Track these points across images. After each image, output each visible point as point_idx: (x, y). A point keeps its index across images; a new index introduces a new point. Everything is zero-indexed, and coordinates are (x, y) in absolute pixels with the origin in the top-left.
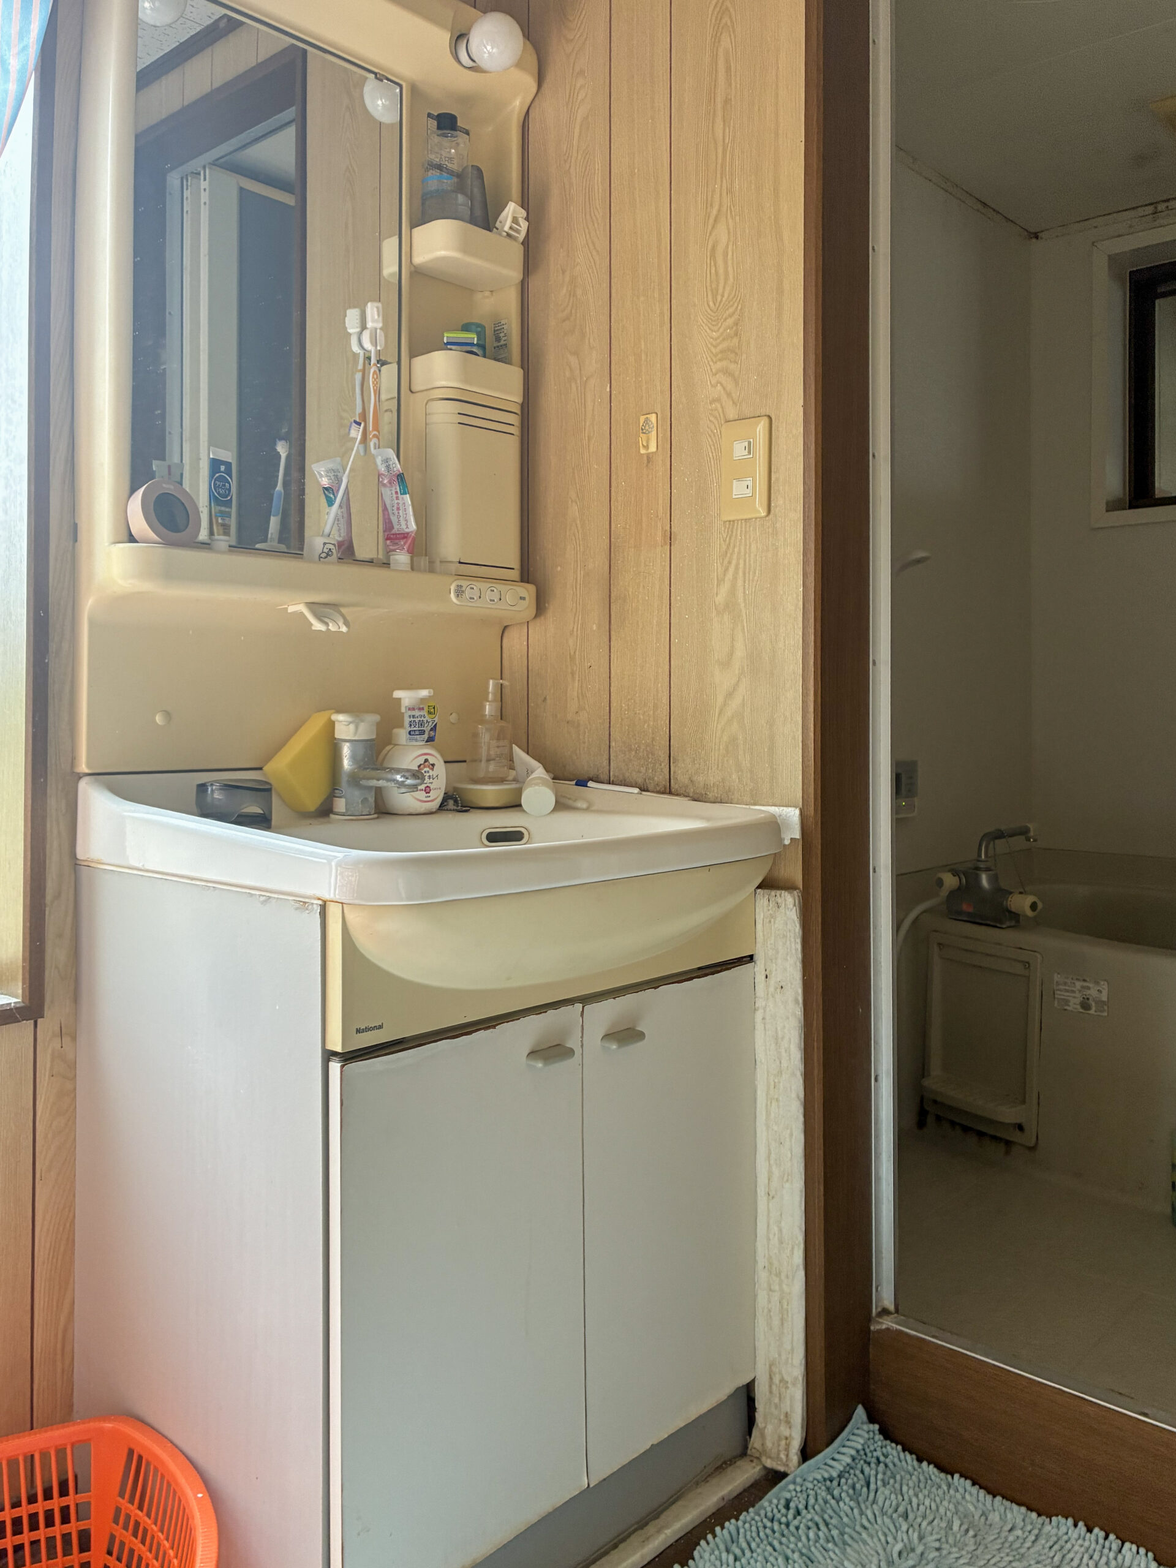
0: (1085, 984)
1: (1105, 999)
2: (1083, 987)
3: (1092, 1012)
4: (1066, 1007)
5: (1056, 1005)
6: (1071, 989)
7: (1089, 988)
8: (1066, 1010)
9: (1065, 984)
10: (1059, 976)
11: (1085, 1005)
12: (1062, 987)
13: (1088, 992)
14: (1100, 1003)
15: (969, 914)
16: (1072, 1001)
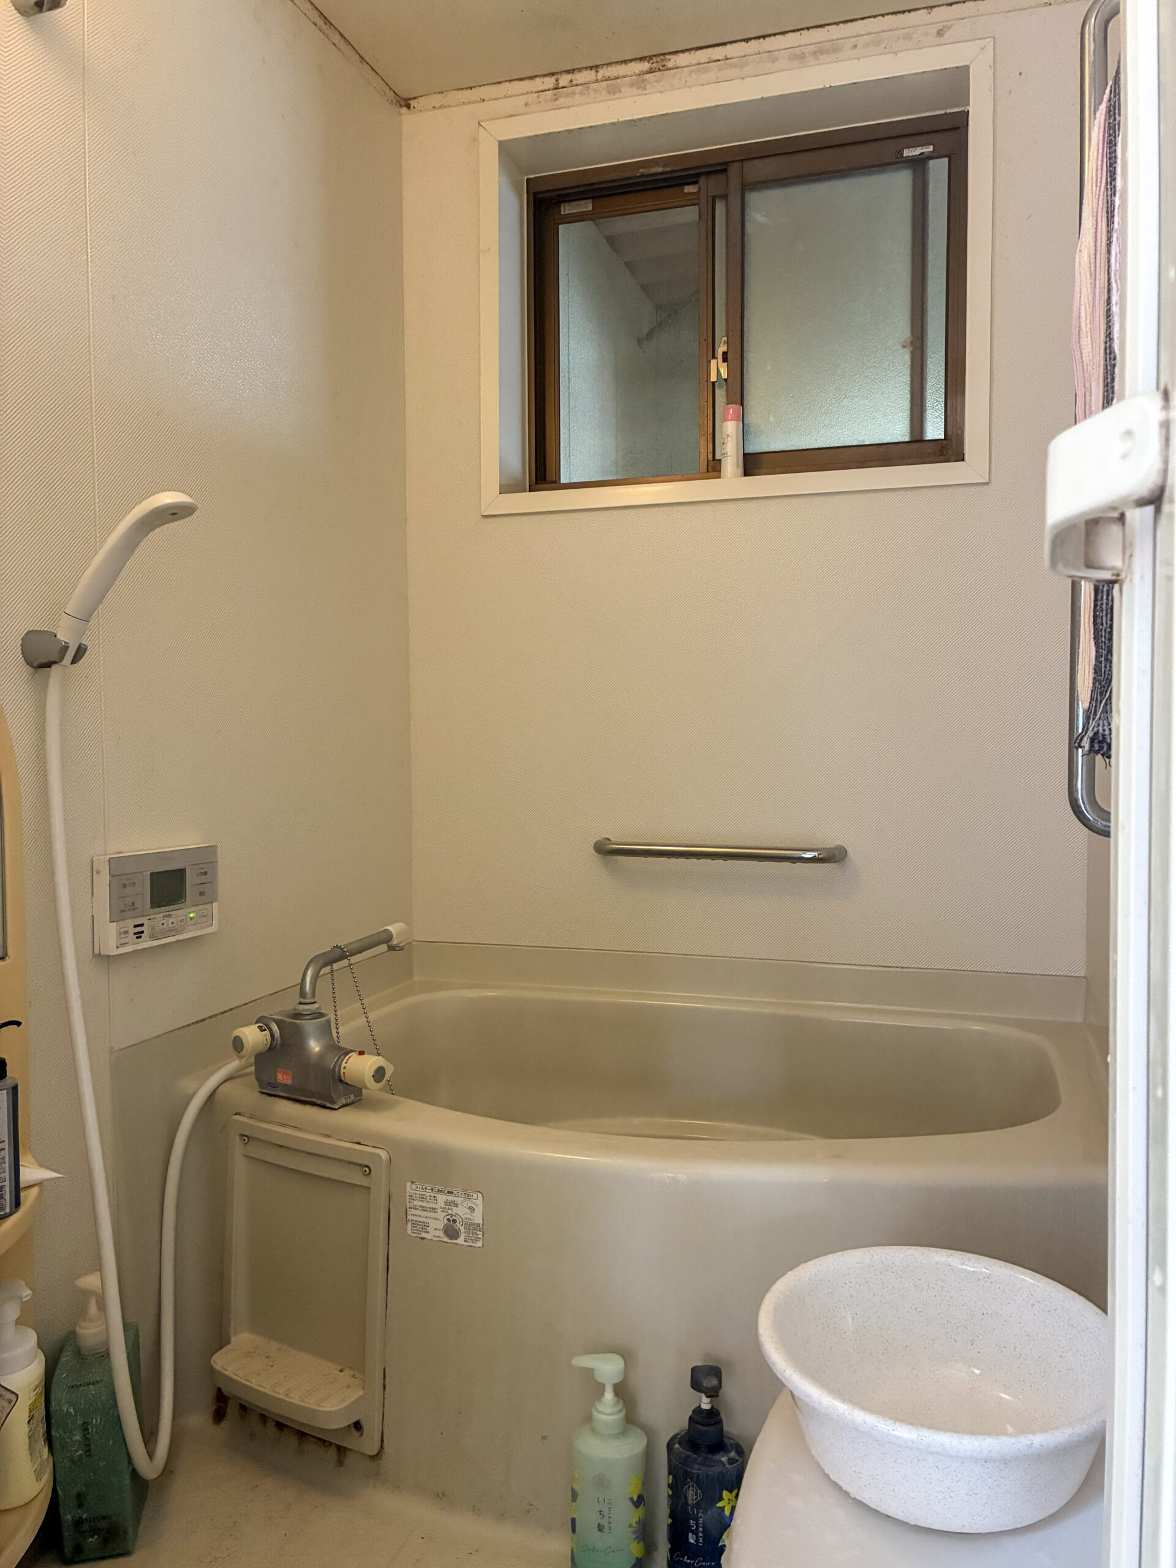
0: (450, 1198)
1: (478, 1219)
2: (446, 1203)
3: (460, 1241)
4: (424, 1235)
5: (409, 1232)
6: (431, 1205)
7: (456, 1205)
8: (423, 1239)
9: (422, 1198)
10: (414, 1186)
11: (451, 1232)
12: (418, 1203)
13: (455, 1210)
14: (471, 1226)
15: (286, 1087)
16: (433, 1224)
